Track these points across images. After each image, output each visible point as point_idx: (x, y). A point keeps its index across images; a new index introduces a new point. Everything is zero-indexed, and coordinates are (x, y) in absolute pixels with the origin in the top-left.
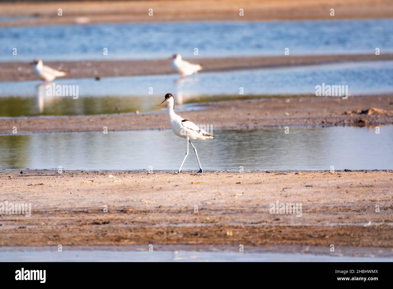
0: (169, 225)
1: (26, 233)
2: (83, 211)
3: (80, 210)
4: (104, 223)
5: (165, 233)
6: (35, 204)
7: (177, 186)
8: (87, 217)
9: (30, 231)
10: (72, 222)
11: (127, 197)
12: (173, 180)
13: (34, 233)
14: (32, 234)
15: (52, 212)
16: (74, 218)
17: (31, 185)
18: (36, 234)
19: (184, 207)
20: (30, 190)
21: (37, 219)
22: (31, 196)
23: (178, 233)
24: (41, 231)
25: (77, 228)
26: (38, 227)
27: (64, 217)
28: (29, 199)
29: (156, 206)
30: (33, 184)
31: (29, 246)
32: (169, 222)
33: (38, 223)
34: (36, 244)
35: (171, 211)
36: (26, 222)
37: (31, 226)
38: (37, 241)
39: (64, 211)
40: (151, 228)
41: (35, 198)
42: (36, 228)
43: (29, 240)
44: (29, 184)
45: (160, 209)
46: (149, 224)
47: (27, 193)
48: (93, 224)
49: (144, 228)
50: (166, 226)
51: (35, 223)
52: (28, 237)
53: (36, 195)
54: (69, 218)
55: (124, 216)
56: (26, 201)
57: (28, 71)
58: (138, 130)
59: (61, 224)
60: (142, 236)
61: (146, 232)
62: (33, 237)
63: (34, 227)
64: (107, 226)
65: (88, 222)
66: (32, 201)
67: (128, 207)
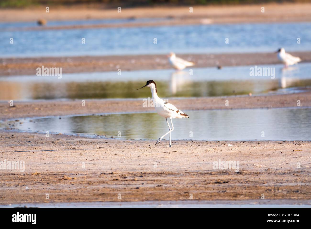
0: (276, 184)
1: (163, 190)
2: (208, 173)
3: (205, 172)
4: (224, 182)
5: (273, 190)
6: (170, 167)
7: (282, 153)
8: (211, 177)
9: (165, 188)
10: (199, 182)
11: (243, 162)
12: (279, 148)
13: (169, 190)
14: (167, 191)
15: (183, 174)
16: (200, 178)
17: (167, 152)
18: (170, 191)
19: (287, 170)
20: (166, 156)
21: (171, 179)
22: (167, 161)
23: (282, 190)
24: (175, 189)
25: (203, 186)
26: (172, 186)
27: (192, 177)
28: (165, 163)
29: (265, 169)
30: (168, 151)
31: (165, 200)
32: (275, 182)
33: (172, 182)
34: (170, 199)
35: (277, 173)
36: (163, 181)
37: (166, 184)
38: (171, 197)
39: (193, 173)
40: (261, 186)
41: (170, 163)
42: (170, 186)
43: (165, 195)
44: (165, 152)
45: (268, 171)
46: (260, 183)
47: (164, 159)
48: (215, 183)
49: (256, 186)
50: (273, 184)
51: (169, 182)
52: (164, 193)
53: (170, 160)
54: (197, 178)
55: (240, 177)
56: (163, 165)
57: (164, 62)
58: (251, 108)
59: (191, 183)
60: (254, 193)
61: (257, 190)
62: (168, 194)
63: (169, 185)
64: (226, 184)
65: (212, 182)
66: (167, 165)
67: (243, 170)
